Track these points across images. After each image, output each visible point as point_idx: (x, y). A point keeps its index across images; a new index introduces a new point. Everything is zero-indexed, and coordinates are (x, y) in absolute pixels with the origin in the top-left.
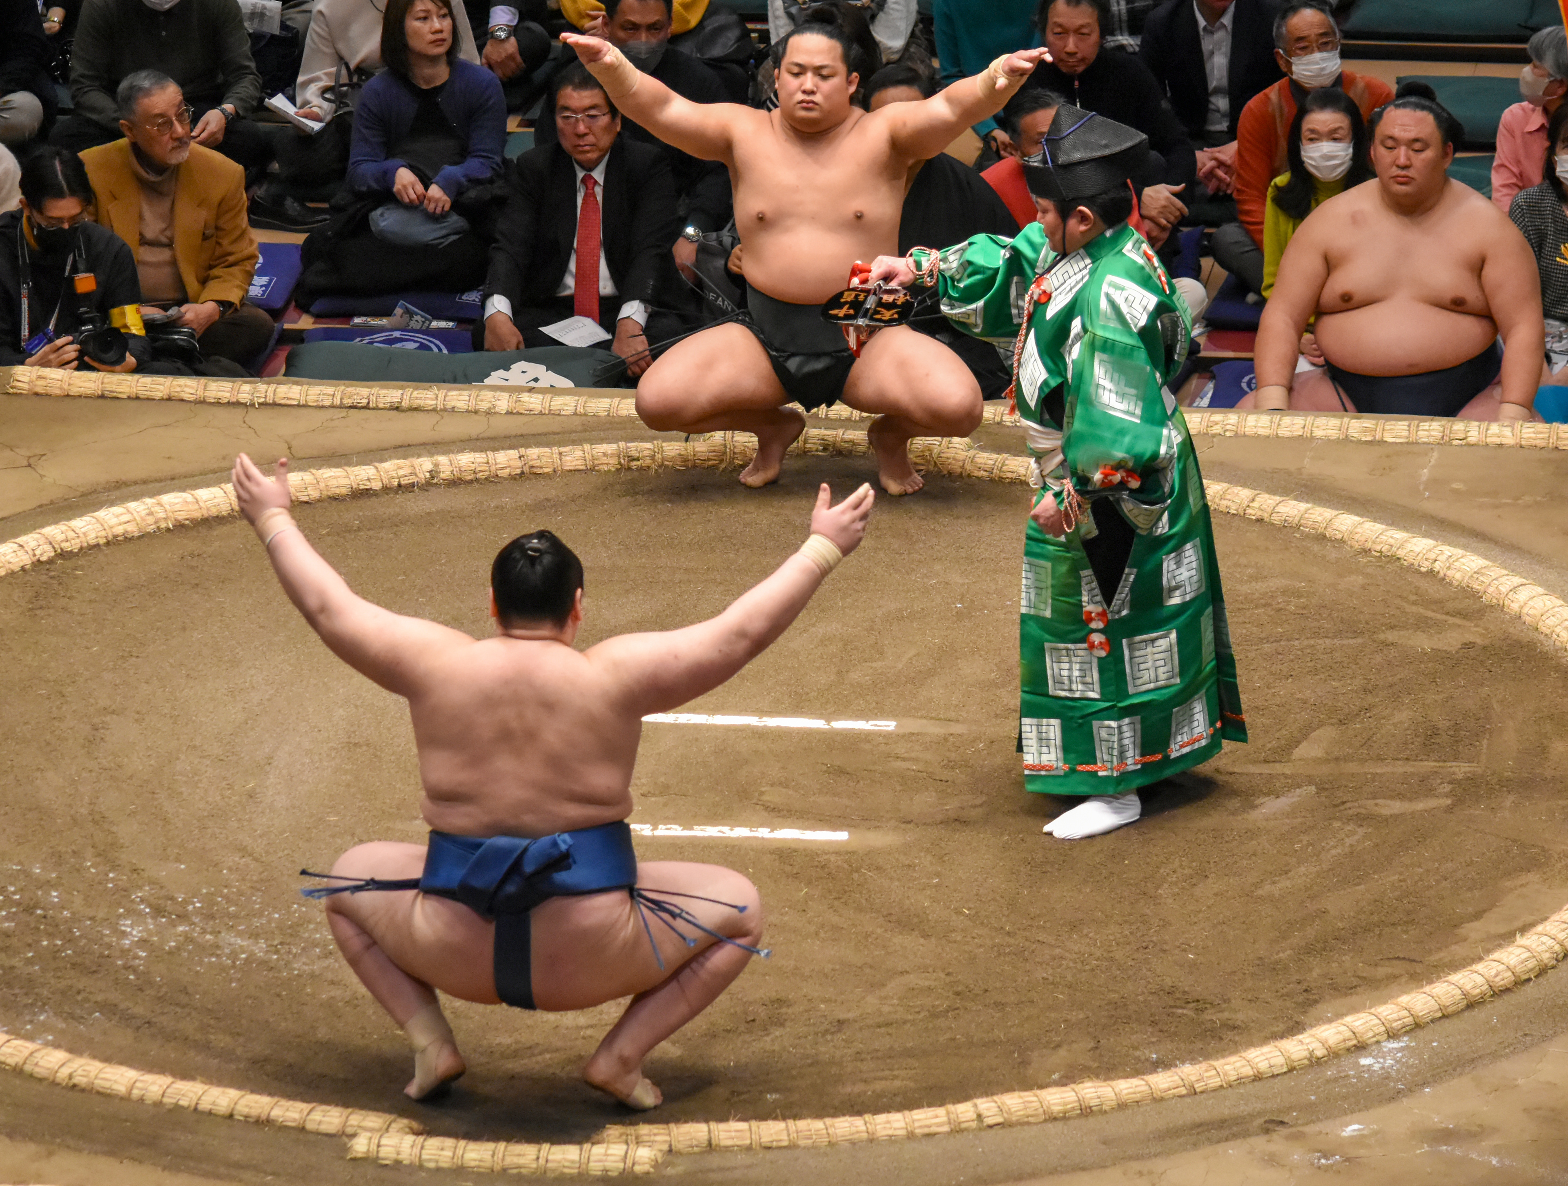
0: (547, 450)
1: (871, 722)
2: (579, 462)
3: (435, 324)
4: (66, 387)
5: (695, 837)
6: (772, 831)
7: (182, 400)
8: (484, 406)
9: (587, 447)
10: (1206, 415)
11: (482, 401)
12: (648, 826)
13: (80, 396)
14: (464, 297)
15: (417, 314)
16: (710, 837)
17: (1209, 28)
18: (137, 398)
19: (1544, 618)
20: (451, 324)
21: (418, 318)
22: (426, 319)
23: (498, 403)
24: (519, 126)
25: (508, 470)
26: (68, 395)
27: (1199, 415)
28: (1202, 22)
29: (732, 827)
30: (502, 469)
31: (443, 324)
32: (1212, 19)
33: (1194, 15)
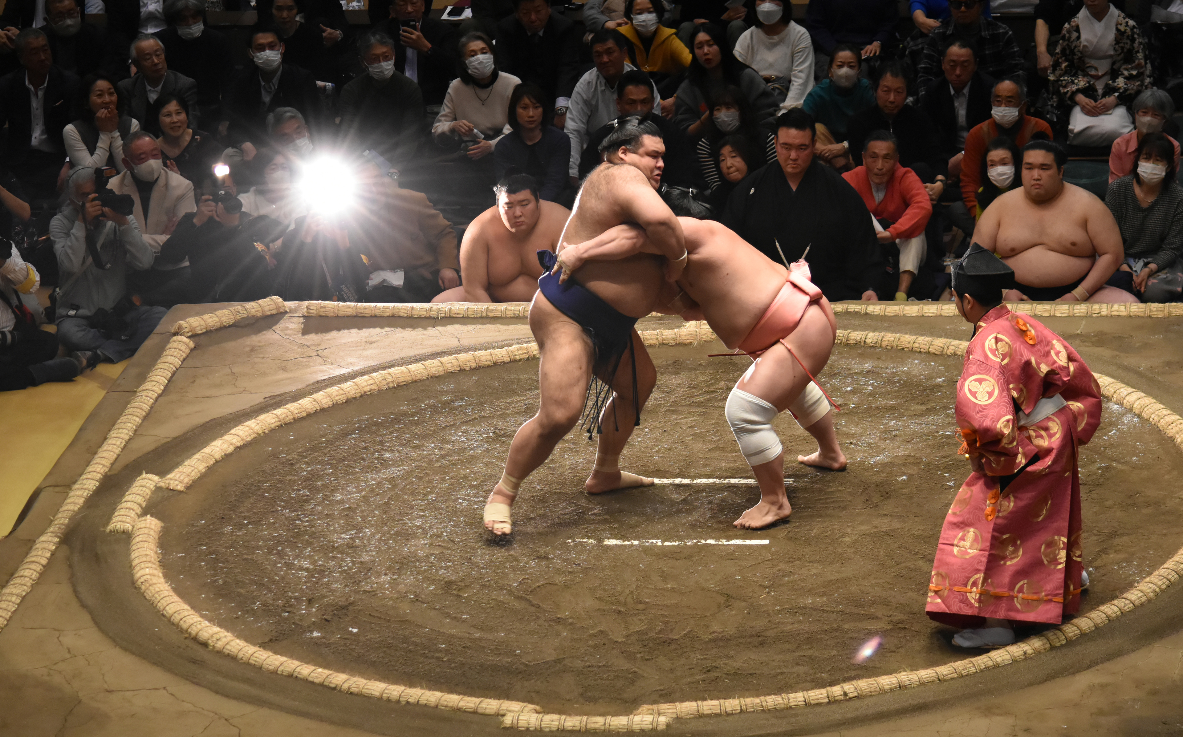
4: (336, 311)
6: (728, 541)
7: (400, 317)
13: (344, 316)
17: (957, 95)
18: (375, 316)
26: (338, 316)
28: (952, 92)
29: (706, 539)
32: (959, 91)
33: (949, 88)
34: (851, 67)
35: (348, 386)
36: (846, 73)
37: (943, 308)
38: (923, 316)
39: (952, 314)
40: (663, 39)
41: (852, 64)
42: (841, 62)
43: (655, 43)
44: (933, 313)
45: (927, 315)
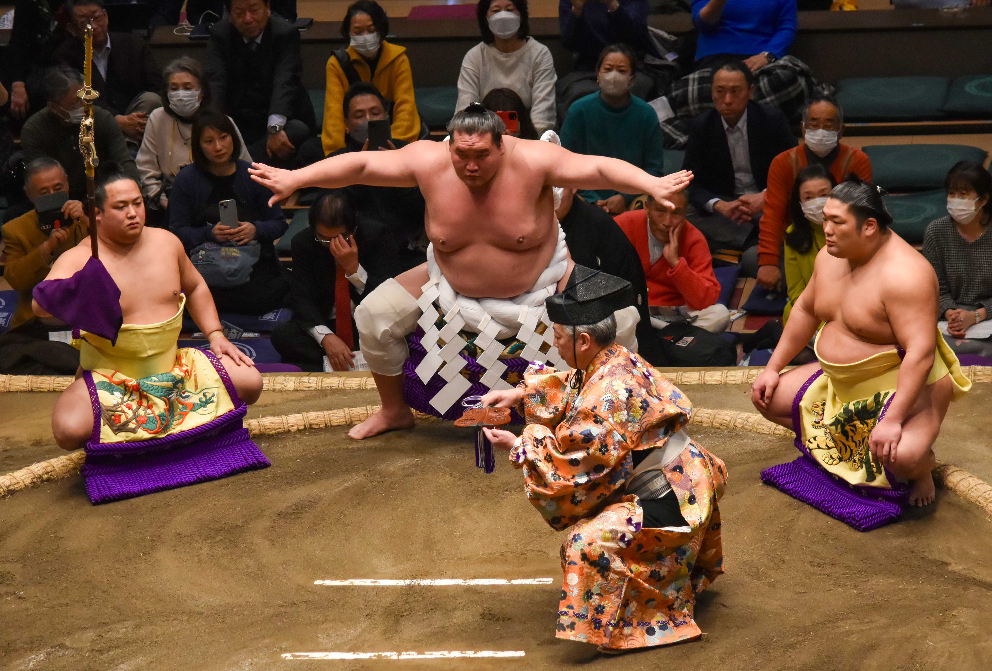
0: (321, 413)
1: (537, 580)
2: (341, 420)
3: (245, 335)
4: (8, 386)
5: (426, 659)
6: (475, 653)
8: (278, 387)
9: (346, 410)
10: (747, 371)
11: (277, 383)
12: (395, 653)
13: (17, 392)
14: (264, 317)
15: (233, 328)
16: (436, 659)
17: (731, 129)
18: (54, 391)
19: (970, 492)
20: (257, 335)
21: (234, 331)
22: (239, 331)
23: (288, 384)
24: (295, 205)
25: (296, 427)
26: (9, 391)
27: (742, 371)
28: (726, 126)
29: (450, 650)
30: (292, 426)
31: (251, 335)
32: (733, 123)
33: (721, 120)
34: (621, 71)
35: (22, 474)
36: (615, 78)
37: (728, 374)
38: (704, 383)
39: (739, 382)
40: (389, 60)
41: (622, 69)
42: (609, 65)
43: (381, 65)
44: (718, 380)
45: (710, 383)
